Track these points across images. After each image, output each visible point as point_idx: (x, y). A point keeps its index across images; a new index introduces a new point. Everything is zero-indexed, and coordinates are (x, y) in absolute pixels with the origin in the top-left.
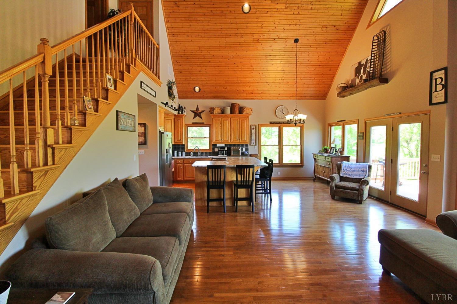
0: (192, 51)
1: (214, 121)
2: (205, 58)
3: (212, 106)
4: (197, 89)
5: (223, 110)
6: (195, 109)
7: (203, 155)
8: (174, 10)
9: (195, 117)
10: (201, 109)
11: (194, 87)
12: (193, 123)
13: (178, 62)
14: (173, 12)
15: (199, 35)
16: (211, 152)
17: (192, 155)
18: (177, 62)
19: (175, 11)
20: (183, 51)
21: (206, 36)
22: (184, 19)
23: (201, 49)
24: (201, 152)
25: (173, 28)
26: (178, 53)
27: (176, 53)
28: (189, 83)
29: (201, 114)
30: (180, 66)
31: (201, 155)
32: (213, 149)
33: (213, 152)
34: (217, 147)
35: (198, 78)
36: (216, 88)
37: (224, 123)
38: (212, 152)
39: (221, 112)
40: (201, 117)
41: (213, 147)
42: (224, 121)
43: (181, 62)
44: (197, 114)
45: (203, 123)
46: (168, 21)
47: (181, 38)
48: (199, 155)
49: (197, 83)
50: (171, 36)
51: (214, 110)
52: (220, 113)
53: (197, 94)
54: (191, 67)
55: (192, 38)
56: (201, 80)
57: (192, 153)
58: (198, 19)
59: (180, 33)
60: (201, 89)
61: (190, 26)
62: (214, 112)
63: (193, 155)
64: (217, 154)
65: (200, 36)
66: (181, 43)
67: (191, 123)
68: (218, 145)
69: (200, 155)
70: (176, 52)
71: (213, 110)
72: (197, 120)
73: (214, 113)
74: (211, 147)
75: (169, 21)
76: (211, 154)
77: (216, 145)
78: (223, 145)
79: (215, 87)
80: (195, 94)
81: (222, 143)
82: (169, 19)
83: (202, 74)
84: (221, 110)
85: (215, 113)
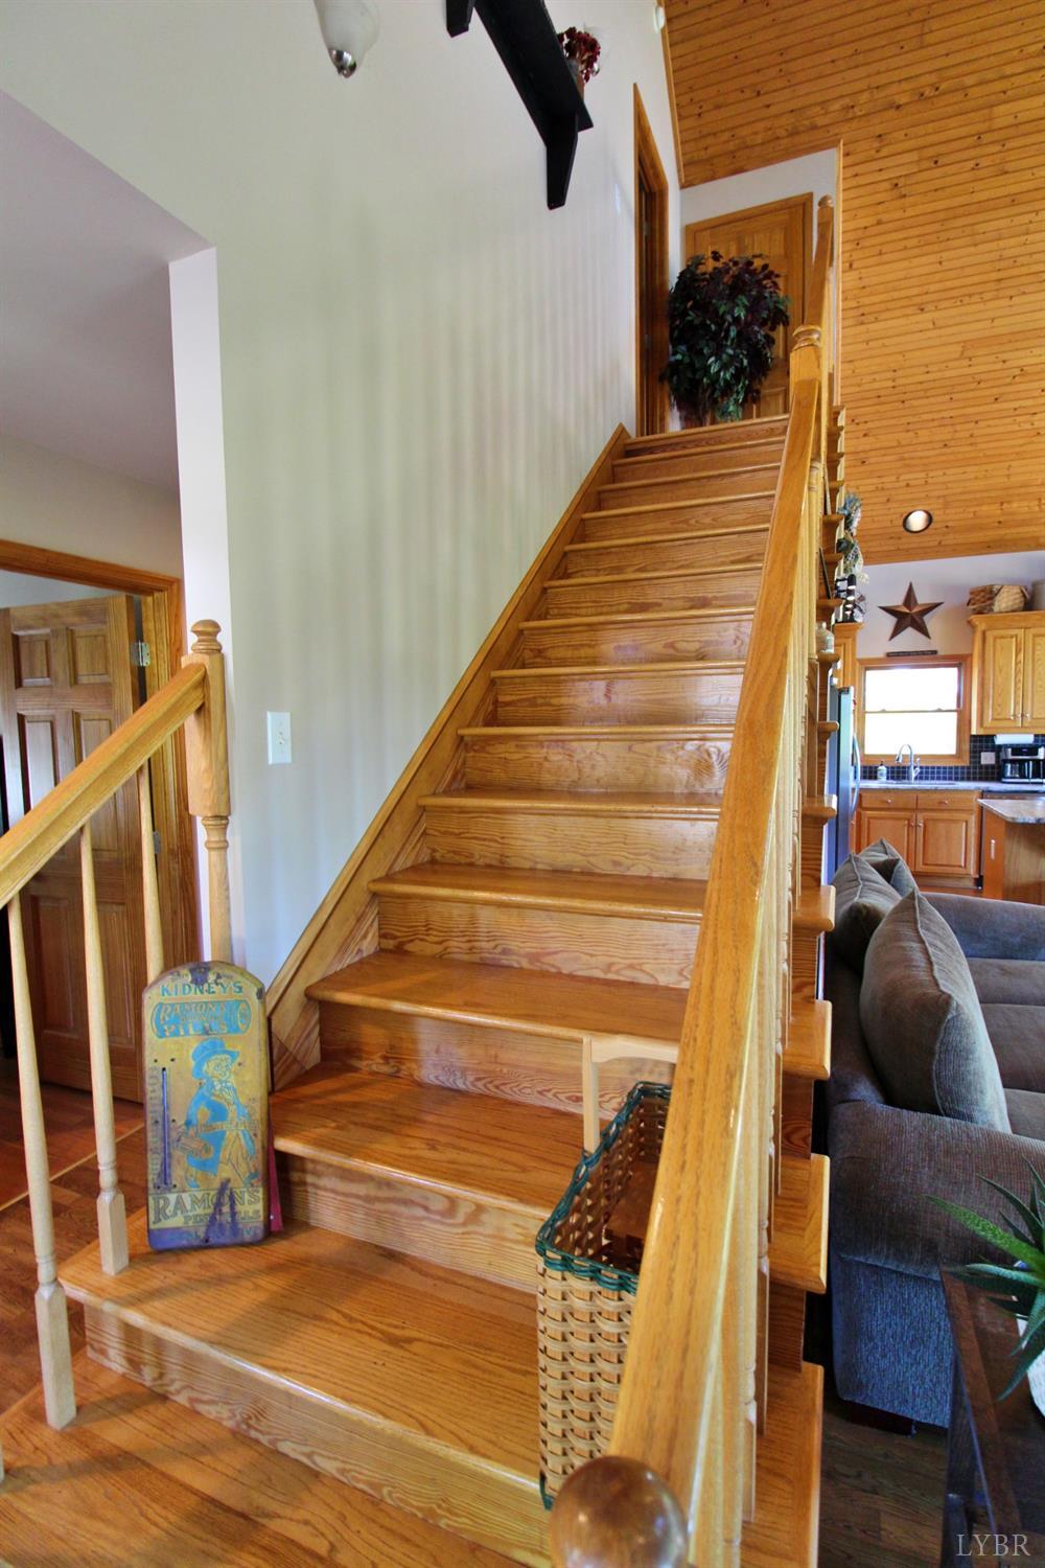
0: (927, 366)
1: (990, 640)
2: (982, 385)
3: (985, 582)
4: (917, 520)
5: (1033, 595)
6: (897, 600)
7: (927, 778)
8: (879, 217)
9: (896, 631)
10: (923, 598)
11: (905, 515)
12: (889, 655)
13: (858, 424)
14: (879, 223)
15: (970, 295)
16: (963, 768)
17: (884, 779)
18: (856, 421)
19: (885, 220)
20: (890, 375)
21: (1001, 293)
22: (916, 240)
23: (968, 353)
24: (921, 768)
25: (864, 288)
26: (866, 387)
27: (857, 389)
28: (888, 500)
29: (926, 618)
30: (865, 435)
31: (921, 778)
32: (975, 754)
33: (975, 768)
34: (998, 749)
35: (931, 474)
36: (1005, 506)
37: (1038, 647)
38: (968, 768)
39: (1022, 605)
40: (923, 630)
41: (975, 747)
42: (1038, 640)
43: (872, 421)
44: (908, 616)
45: (935, 652)
46: (851, 266)
47: (890, 323)
48: (914, 775)
49: (923, 495)
50: (848, 323)
51: (997, 598)
52: (1016, 606)
53: (915, 539)
54: (911, 434)
55: (936, 315)
56: (946, 479)
57: (883, 769)
58: (981, 228)
59: (889, 305)
60: (935, 518)
61: (940, 263)
62: (993, 604)
63: (888, 778)
64: (996, 773)
65: (974, 299)
66: (886, 341)
67: (881, 655)
68: (1000, 740)
69: (916, 778)
70: (859, 385)
71: (991, 598)
72: (910, 639)
73: (992, 610)
74: (966, 746)
75: (855, 266)
76: (963, 773)
77: (991, 738)
78: (1028, 739)
79: (1002, 504)
80: (903, 540)
81: (1023, 729)
82: (857, 255)
83: (952, 457)
84: (1024, 596)
85: (996, 608)
